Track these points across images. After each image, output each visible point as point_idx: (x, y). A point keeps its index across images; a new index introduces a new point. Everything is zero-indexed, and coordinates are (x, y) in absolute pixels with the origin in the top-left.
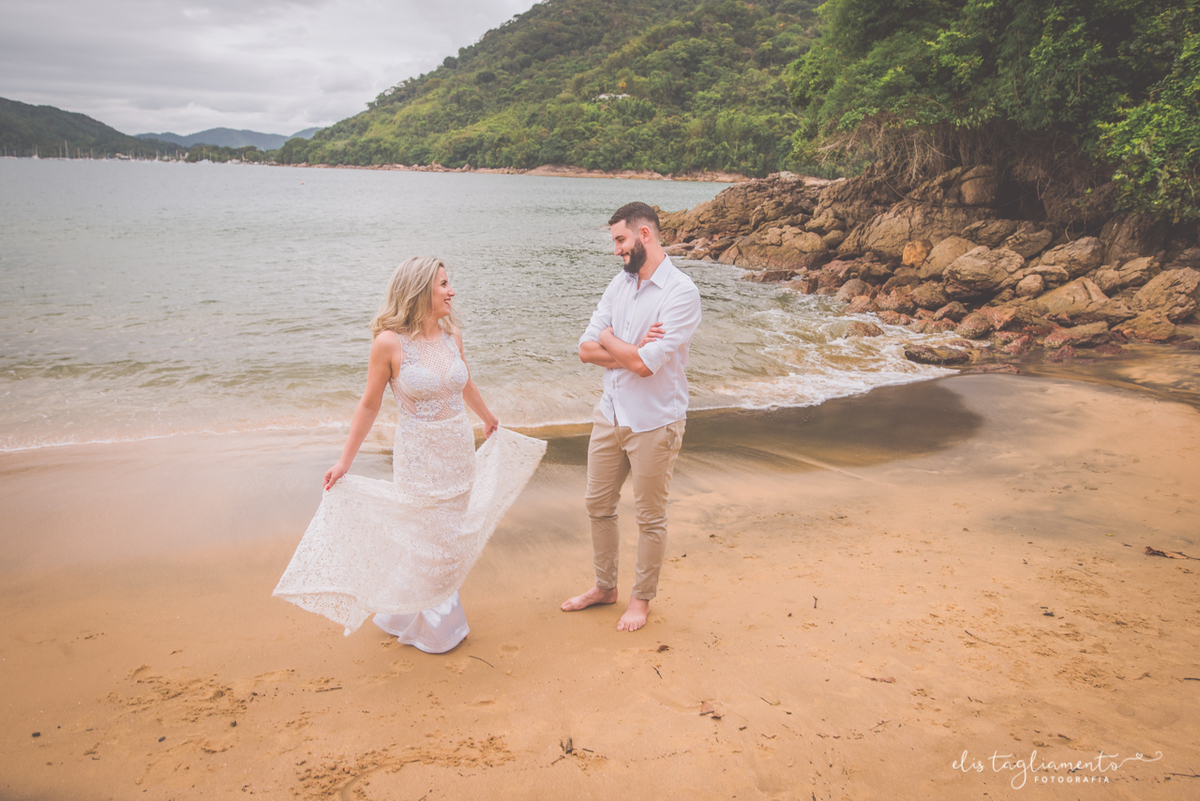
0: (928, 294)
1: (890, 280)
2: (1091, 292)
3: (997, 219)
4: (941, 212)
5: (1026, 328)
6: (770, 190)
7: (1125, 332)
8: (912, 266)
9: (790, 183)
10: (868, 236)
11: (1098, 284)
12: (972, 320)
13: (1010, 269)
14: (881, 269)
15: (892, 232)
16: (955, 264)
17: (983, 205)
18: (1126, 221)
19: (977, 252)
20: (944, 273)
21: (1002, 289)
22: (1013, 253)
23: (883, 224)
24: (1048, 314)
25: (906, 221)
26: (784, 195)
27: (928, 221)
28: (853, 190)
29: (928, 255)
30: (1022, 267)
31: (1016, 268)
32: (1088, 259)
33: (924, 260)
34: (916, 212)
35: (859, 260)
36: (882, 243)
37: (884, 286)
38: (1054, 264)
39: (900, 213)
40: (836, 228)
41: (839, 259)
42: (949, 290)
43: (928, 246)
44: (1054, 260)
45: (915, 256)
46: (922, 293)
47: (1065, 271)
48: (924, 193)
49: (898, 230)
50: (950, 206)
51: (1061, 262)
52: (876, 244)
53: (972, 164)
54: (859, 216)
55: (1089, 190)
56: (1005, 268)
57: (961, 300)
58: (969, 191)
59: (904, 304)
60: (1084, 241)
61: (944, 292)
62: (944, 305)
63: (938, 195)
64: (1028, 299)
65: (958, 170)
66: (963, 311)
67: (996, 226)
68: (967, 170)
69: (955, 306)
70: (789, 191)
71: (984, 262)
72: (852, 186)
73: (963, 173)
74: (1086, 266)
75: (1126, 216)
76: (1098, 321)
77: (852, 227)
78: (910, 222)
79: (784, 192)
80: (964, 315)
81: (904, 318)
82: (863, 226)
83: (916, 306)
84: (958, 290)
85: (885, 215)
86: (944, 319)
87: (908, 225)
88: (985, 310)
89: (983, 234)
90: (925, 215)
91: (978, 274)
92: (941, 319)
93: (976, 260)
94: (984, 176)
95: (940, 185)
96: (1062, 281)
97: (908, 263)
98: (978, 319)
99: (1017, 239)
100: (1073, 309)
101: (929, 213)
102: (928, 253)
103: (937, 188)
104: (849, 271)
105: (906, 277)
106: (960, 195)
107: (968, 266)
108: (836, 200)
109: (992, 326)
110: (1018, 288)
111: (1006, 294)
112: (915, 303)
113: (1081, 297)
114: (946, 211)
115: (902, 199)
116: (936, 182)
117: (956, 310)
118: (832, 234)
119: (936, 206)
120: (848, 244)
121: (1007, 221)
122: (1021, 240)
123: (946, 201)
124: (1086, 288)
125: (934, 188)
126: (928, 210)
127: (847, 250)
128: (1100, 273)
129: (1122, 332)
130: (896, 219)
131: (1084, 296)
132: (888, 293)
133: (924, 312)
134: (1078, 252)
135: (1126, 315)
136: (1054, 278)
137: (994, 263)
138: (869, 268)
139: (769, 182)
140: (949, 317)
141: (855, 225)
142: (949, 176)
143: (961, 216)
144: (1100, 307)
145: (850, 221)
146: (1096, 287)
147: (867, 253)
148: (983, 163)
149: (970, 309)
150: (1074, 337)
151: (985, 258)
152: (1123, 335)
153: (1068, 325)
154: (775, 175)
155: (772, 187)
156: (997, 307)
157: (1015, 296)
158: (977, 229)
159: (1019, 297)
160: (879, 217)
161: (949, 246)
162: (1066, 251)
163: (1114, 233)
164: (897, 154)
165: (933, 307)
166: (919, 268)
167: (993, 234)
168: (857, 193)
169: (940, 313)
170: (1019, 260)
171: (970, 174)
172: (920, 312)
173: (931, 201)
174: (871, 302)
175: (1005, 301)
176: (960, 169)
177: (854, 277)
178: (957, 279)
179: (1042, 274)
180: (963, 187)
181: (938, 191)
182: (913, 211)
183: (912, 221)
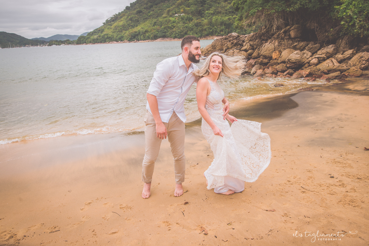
0: (281, 67)
1: (269, 64)
2: (334, 62)
3: (302, 42)
4: (284, 41)
5: (314, 76)
6: (229, 39)
7: (346, 74)
8: (276, 59)
9: (236, 36)
10: (261, 51)
11: (336, 60)
12: (296, 75)
13: (307, 57)
14: (266, 61)
15: (269, 49)
16: (289, 57)
17: (297, 38)
18: (344, 39)
19: (296, 53)
20: (286, 60)
21: (305, 64)
22: (308, 52)
23: (266, 47)
24: (320, 71)
26: (234, 40)
27: (280, 44)
28: (255, 37)
29: (280, 55)
30: (311, 56)
31: (309, 57)
32: (333, 52)
33: (279, 57)
34: (276, 42)
35: (259, 59)
36: (265, 53)
37: (267, 66)
38: (321, 54)
39: (271, 42)
40: (251, 49)
41: (252, 59)
42: (288, 65)
43: (280, 52)
44: (321, 53)
45: (276, 56)
46: (279, 67)
47: (325, 56)
48: (278, 35)
49: (270, 48)
50: (286, 39)
51: (324, 53)
52: (264, 53)
53: (293, 25)
54: (258, 45)
55: (332, 29)
56: (305, 57)
57: (292, 69)
58: (292, 34)
59: (274, 71)
60: (331, 46)
61: (286, 66)
62: (287, 70)
63: (283, 36)
64: (314, 66)
65: (289, 27)
66: (293, 72)
67: (302, 44)
68: (292, 27)
69: (290, 71)
70: (235, 39)
71: (299, 55)
72: (255, 35)
73: (290, 28)
74: (332, 54)
75: (344, 37)
76: (337, 71)
77: (256, 48)
78: (274, 45)
79: (234, 39)
80: (293, 73)
81: (274, 76)
82: (259, 48)
83: (278, 71)
84: (291, 65)
85: (266, 43)
86: (287, 75)
87: (274, 46)
88: (300, 71)
89: (298, 47)
90: (279, 43)
91: (297, 60)
92: (286, 75)
93: (296, 55)
94: (297, 28)
95: (283, 32)
96: (324, 60)
97: (274, 58)
98: (298, 74)
99: (309, 48)
100: (328, 68)
102: (281, 54)
103: (282, 34)
104: (255, 62)
105: (274, 63)
106: (290, 35)
107: (294, 57)
108: (250, 40)
109: (303, 76)
110: (310, 63)
111: (306, 65)
112: (277, 71)
113: (331, 64)
114: (285, 41)
115: (271, 38)
116: (282, 32)
117: (291, 72)
118: (250, 51)
119: (282, 39)
120: (255, 54)
121: (305, 42)
122: (310, 48)
123: (285, 37)
124: (332, 61)
125: (281, 33)
126: (280, 41)
127: (255, 56)
128: (336, 56)
129: (345, 74)
130: (270, 45)
131: (332, 64)
132: (268, 68)
133: (280, 73)
134: (329, 50)
135: (346, 69)
136: (322, 59)
137: (302, 56)
138: (262, 61)
139: (229, 36)
140: (288, 74)
141: (257, 48)
142: (286, 29)
143: (290, 42)
144: (337, 67)
145: (255, 47)
146: (335, 61)
147: (261, 56)
148: (297, 24)
149: (295, 71)
150: (330, 77)
151: (299, 54)
152: (345, 75)
153: (327, 74)
154: (231, 34)
155: (230, 38)
156: (304, 70)
157: (310, 66)
158: (296, 45)
159: (311, 66)
160: (264, 44)
161: (287, 52)
162: (325, 50)
163: (340, 43)
164: (269, 22)
165: (283, 71)
166: (278, 60)
167: (301, 46)
168: (257, 38)
169: (285, 73)
170: (310, 54)
171: (293, 28)
172: (279, 73)
173: (281, 38)
174: (263, 72)
175: (306, 68)
176: (289, 26)
177: (257, 64)
178: (290, 62)
179: (318, 58)
180: (291, 33)
181: (282, 35)
182: (275, 42)
183: (275, 45)
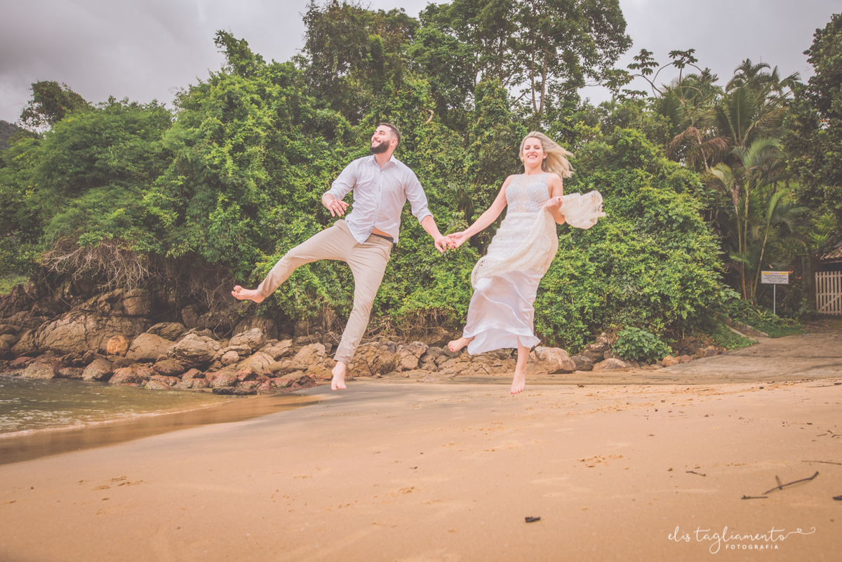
2: (267, 359)
4: (111, 320)
8: (118, 354)
10: (44, 338)
11: (269, 355)
15: (69, 334)
17: (142, 316)
21: (214, 361)
23: (60, 328)
25: (81, 327)
27: (100, 326)
31: (217, 348)
32: (259, 341)
33: (128, 349)
34: (88, 320)
36: (59, 343)
38: (241, 345)
39: (74, 320)
44: (240, 342)
45: (120, 347)
47: (248, 349)
48: (92, 306)
49: (74, 333)
50: (117, 316)
51: (244, 343)
52: (55, 344)
54: (25, 324)
56: (211, 348)
58: (131, 306)
60: (255, 330)
63: (106, 307)
68: (127, 291)
71: (200, 344)
73: (124, 293)
74: (259, 345)
77: (20, 333)
78: (85, 327)
82: (35, 331)
85: (57, 322)
87: (84, 329)
89: (165, 331)
90: (97, 322)
94: (141, 296)
95: (106, 300)
96: (249, 354)
101: (100, 320)
102: (130, 345)
103: (104, 303)
106: (123, 308)
107: (192, 346)
110: (223, 360)
111: (217, 364)
114: (114, 319)
115: (74, 310)
116: (103, 299)
118: (5, 337)
119: (105, 316)
120: (24, 345)
123: (113, 312)
124: (264, 357)
125: (101, 302)
126: (99, 318)
128: (267, 349)
130: (72, 324)
131: (266, 362)
136: (243, 353)
137: (206, 345)
141: (24, 330)
142: (113, 295)
143: (127, 323)
146: (269, 357)
148: (139, 287)
151: (199, 341)
158: (160, 328)
159: (226, 366)
160: (51, 324)
161: (148, 339)
166: (125, 355)
167: (172, 332)
171: (130, 294)
173: (100, 312)
175: (218, 369)
176: (122, 290)
178: (184, 355)
179: (237, 350)
180: (125, 303)
181: (105, 305)
182: (86, 319)
183: (87, 326)
